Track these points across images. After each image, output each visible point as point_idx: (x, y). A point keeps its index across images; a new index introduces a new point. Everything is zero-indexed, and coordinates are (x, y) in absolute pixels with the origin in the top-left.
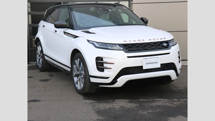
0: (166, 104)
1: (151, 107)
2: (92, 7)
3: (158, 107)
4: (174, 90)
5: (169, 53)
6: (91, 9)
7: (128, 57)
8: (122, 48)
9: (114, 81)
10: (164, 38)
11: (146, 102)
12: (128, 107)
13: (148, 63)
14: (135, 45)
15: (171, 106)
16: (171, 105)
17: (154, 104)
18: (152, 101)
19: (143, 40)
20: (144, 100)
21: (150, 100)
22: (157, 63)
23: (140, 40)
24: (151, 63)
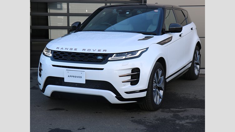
1: (187, 117)
3: (194, 117)
5: (102, 69)
7: (54, 66)
8: (51, 55)
10: (105, 50)
11: (179, 112)
12: (163, 117)
14: (64, 53)
18: (185, 110)
19: (75, 49)
20: (176, 109)
21: (182, 109)
22: (81, 77)
23: (72, 49)
24: (74, 77)
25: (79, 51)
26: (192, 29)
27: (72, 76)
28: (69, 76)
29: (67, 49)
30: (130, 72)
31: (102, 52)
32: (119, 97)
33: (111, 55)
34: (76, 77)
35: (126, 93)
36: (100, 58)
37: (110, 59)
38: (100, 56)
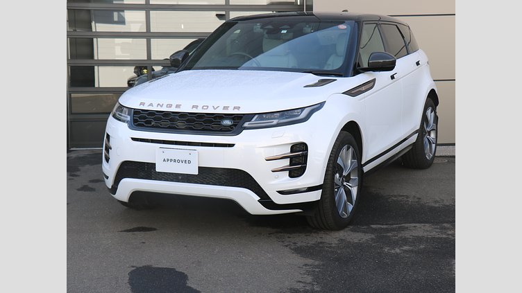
0: (432, 234)
1: (405, 241)
3: (420, 240)
4: (436, 208)
5: (233, 145)
7: (134, 139)
8: (129, 118)
10: (237, 108)
11: (387, 230)
12: (356, 241)
15: (445, 239)
16: (444, 236)
17: (406, 234)
18: (399, 228)
19: (178, 106)
20: (382, 227)
21: (394, 226)
22: (189, 162)
23: (170, 106)
24: (175, 161)
25: (186, 108)
26: (418, 64)
27: (171, 160)
28: (164, 160)
29: (161, 106)
30: (287, 151)
32: (265, 200)
33: (249, 117)
34: (179, 161)
35: (281, 192)
36: (227, 122)
37: (246, 124)
38: (227, 119)
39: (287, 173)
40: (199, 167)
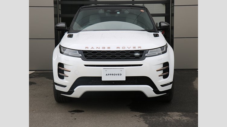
2: (101, 10)
5: (141, 65)
6: (99, 11)
7: (86, 65)
8: (81, 55)
9: (71, 91)
10: (140, 47)
13: (109, 74)
14: (97, 53)
22: (121, 74)
23: (104, 48)
24: (112, 75)
25: (113, 49)
27: (110, 74)
28: (107, 75)
29: (99, 48)
31: (137, 49)
32: (156, 90)
33: (147, 51)
34: (115, 75)
35: (162, 86)
36: (137, 54)
37: (146, 55)
38: (137, 53)
39: (162, 77)
40: (126, 77)
